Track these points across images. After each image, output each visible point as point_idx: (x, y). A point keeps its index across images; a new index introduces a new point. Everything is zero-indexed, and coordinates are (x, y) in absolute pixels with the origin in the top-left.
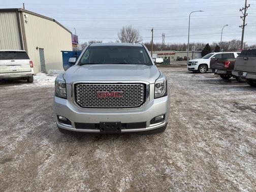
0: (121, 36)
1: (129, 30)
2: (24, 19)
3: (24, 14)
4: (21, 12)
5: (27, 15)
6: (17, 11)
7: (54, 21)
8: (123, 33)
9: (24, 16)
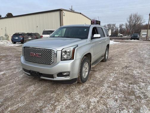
0: (129, 20)
1: (135, 16)
2: (63, 14)
3: (63, 11)
4: (62, 10)
5: (65, 12)
6: (60, 10)
7: (81, 14)
8: (131, 18)
9: (63, 13)
